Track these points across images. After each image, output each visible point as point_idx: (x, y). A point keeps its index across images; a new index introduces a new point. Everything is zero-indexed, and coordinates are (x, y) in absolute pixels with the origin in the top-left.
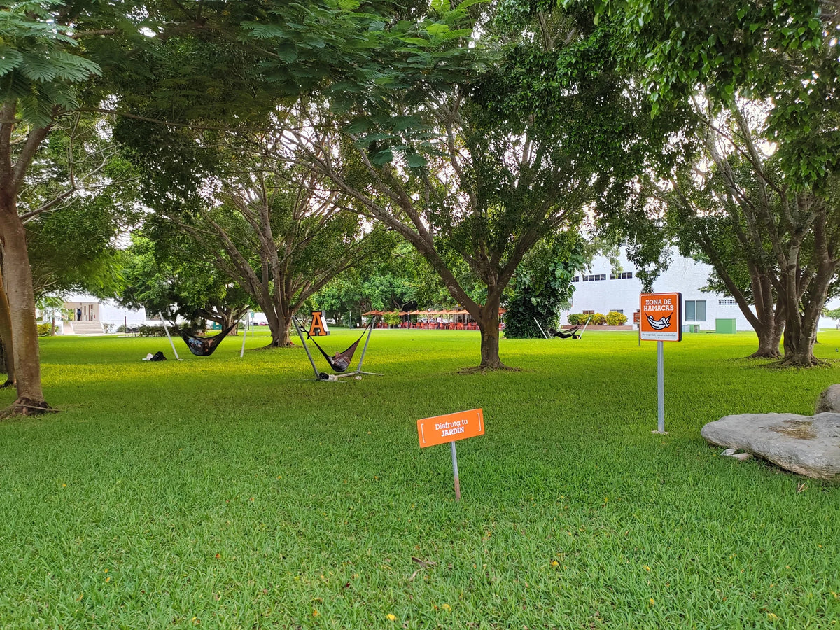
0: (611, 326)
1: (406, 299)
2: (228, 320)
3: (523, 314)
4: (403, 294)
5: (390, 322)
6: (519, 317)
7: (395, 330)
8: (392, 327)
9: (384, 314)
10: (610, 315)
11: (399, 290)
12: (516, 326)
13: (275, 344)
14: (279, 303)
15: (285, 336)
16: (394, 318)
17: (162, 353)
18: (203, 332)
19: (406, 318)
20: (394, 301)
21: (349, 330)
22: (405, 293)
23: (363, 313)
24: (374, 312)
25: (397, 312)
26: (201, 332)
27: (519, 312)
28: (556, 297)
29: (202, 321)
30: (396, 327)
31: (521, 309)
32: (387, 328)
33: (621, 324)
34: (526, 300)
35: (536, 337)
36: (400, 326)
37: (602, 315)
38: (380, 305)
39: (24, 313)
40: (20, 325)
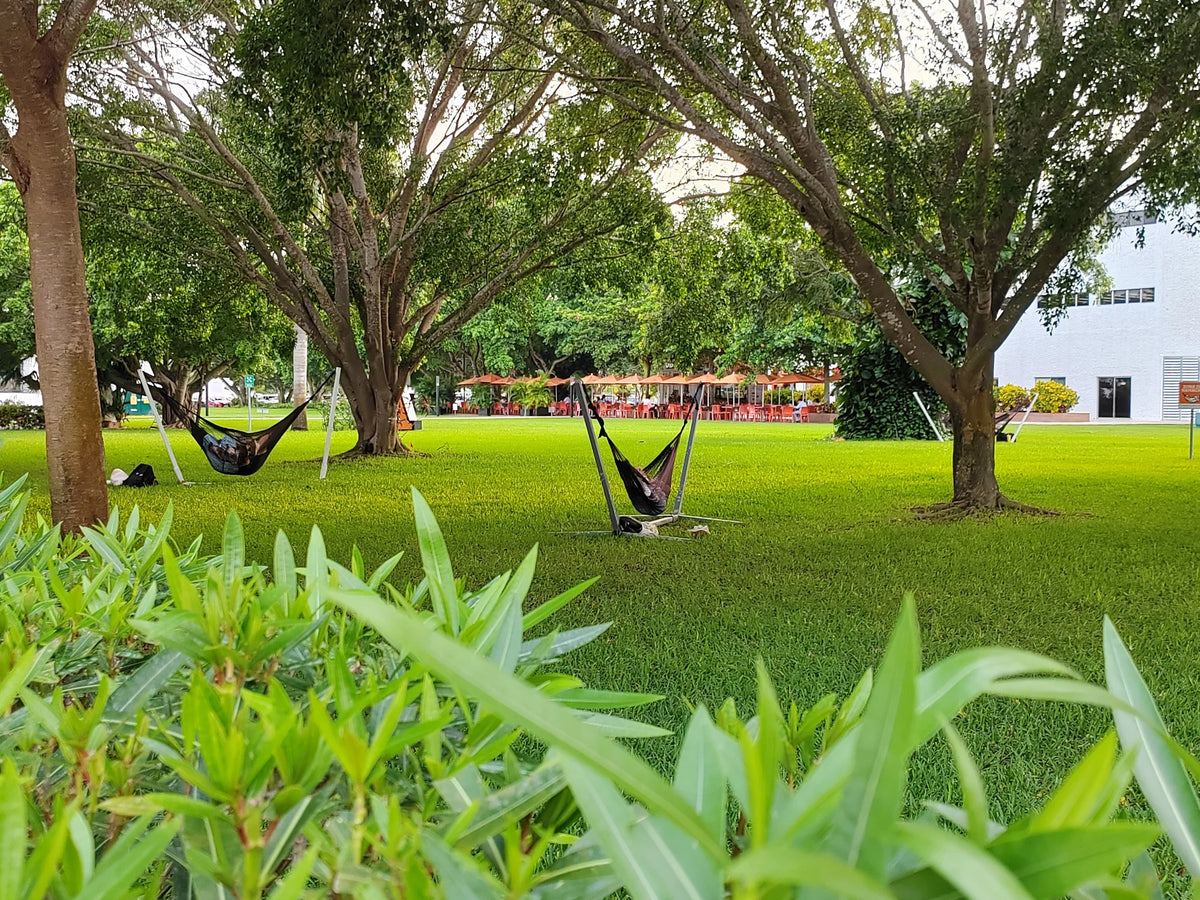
0: (1040, 414)
1: (566, 348)
2: (179, 392)
3: (881, 385)
4: (557, 337)
5: (528, 402)
6: (875, 390)
7: (538, 421)
8: (531, 413)
9: (513, 384)
10: (1039, 389)
11: (549, 328)
12: (867, 412)
13: (365, 448)
14: (378, 351)
15: (391, 429)
16: (536, 391)
17: (149, 468)
18: (119, 419)
19: (562, 392)
20: (537, 353)
21: (435, 418)
22: (563, 336)
23: (459, 379)
24: (485, 379)
25: (544, 379)
26: (114, 420)
27: (873, 379)
28: (959, 345)
29: (117, 393)
30: (543, 411)
31: (878, 373)
32: (518, 413)
33: (1063, 409)
34: (888, 353)
35: (911, 435)
36: (552, 409)
37: (1019, 389)
38: (504, 361)
39: (75, 363)
40: (67, 391)
